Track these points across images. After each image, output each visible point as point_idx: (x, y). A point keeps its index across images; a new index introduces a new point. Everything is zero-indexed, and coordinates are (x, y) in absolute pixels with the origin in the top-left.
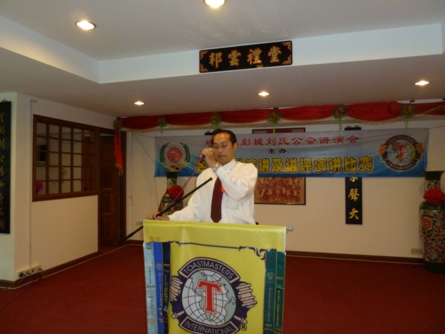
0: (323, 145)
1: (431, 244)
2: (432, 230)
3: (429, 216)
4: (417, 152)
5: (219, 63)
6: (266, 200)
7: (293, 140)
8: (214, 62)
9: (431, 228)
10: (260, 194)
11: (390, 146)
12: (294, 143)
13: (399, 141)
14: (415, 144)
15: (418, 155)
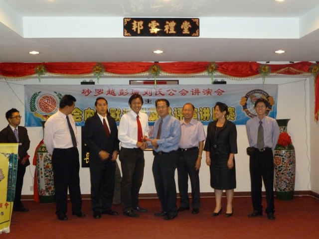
0: (194, 96)
1: (281, 177)
3: (280, 155)
5: (141, 30)
7: (167, 91)
8: (137, 29)
9: (281, 165)
11: (249, 99)
12: (169, 94)
13: (256, 94)
14: (268, 97)
15: (270, 106)
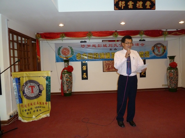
1: (172, 82)
2: (173, 77)
3: (172, 72)
4: (164, 49)
5: (124, 7)
6: (109, 70)
7: (119, 45)
8: (121, 6)
9: (173, 76)
10: (106, 68)
11: (155, 47)
13: (158, 45)
14: (163, 46)
15: (164, 51)
